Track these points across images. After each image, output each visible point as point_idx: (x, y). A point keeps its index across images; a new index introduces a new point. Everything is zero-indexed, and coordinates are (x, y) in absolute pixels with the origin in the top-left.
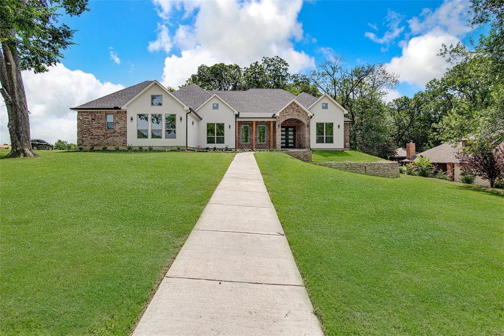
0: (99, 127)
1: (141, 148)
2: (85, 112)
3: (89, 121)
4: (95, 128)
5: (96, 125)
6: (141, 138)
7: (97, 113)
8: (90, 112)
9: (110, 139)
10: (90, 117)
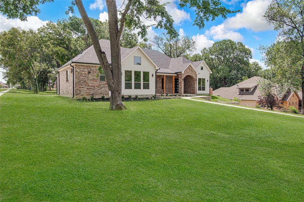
0: (94, 79)
1: (130, 97)
2: (82, 66)
3: (86, 74)
4: (91, 80)
5: (91, 78)
6: (127, 88)
7: (92, 67)
8: (87, 66)
9: (103, 89)
10: (86, 71)
